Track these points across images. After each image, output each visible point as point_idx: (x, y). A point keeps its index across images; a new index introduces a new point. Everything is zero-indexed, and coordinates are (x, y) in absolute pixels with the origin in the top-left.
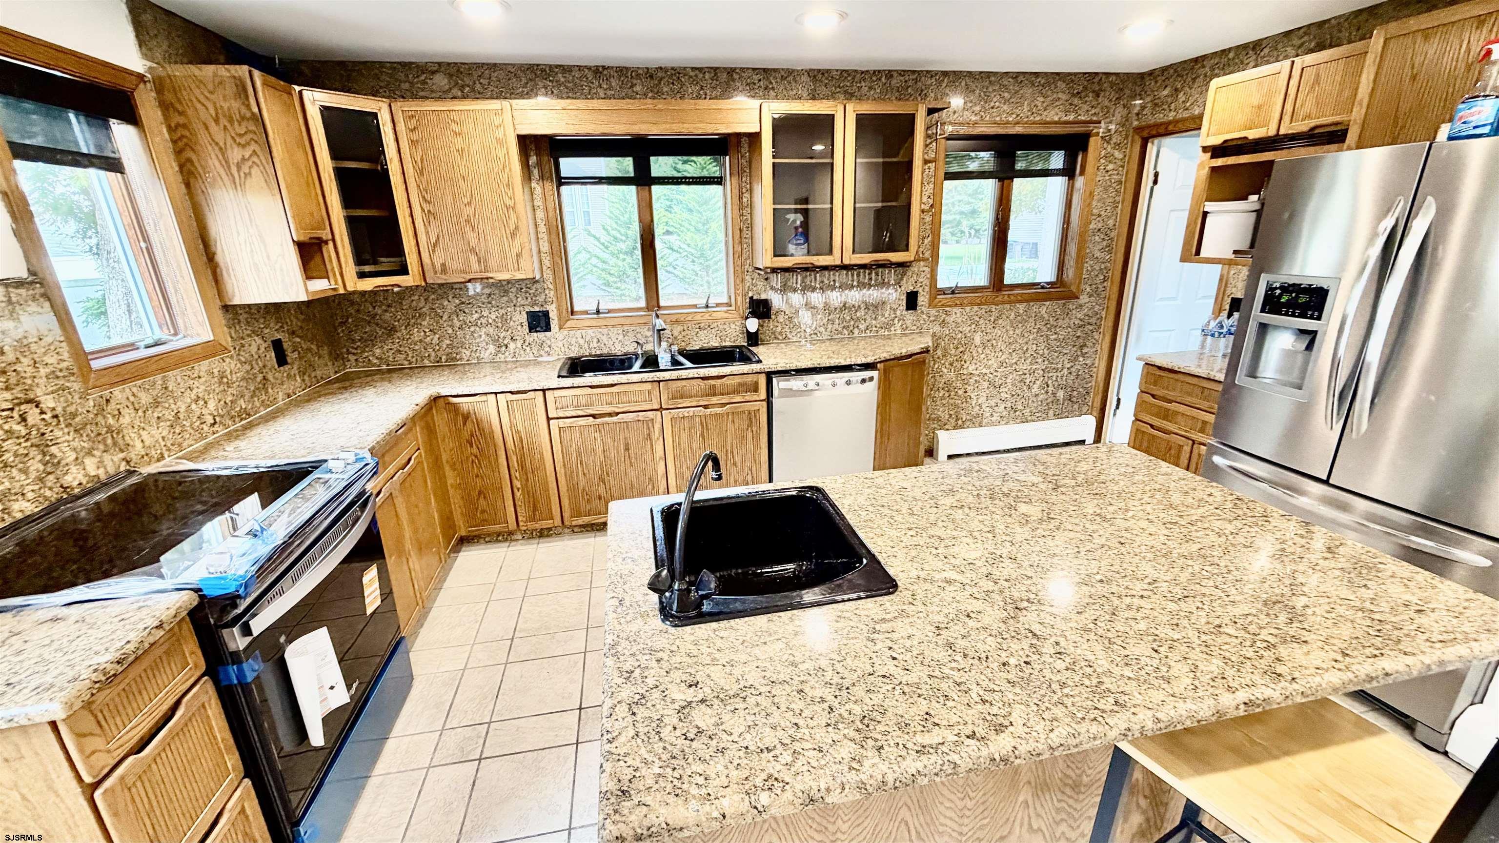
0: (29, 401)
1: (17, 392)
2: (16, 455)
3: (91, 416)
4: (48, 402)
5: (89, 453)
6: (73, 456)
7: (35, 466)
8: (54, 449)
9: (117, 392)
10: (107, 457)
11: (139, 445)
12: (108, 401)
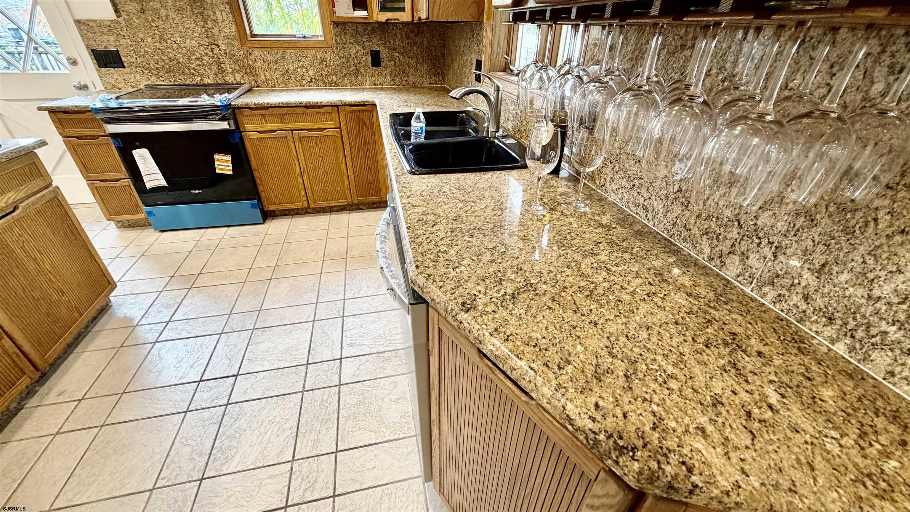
0: (215, 45)
1: (211, 40)
2: (207, 62)
3: (241, 57)
4: (223, 47)
5: (238, 72)
6: (230, 71)
7: (215, 68)
8: (223, 65)
9: (256, 51)
10: (246, 77)
11: (263, 77)
12: (250, 54)
